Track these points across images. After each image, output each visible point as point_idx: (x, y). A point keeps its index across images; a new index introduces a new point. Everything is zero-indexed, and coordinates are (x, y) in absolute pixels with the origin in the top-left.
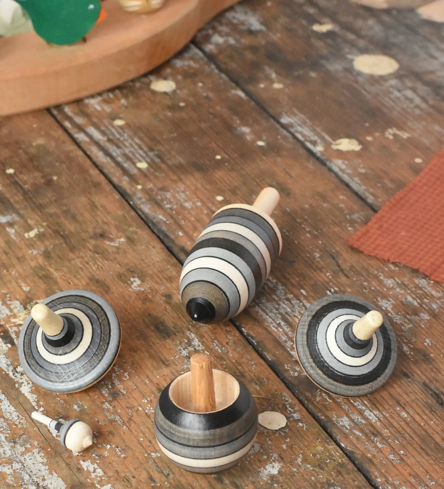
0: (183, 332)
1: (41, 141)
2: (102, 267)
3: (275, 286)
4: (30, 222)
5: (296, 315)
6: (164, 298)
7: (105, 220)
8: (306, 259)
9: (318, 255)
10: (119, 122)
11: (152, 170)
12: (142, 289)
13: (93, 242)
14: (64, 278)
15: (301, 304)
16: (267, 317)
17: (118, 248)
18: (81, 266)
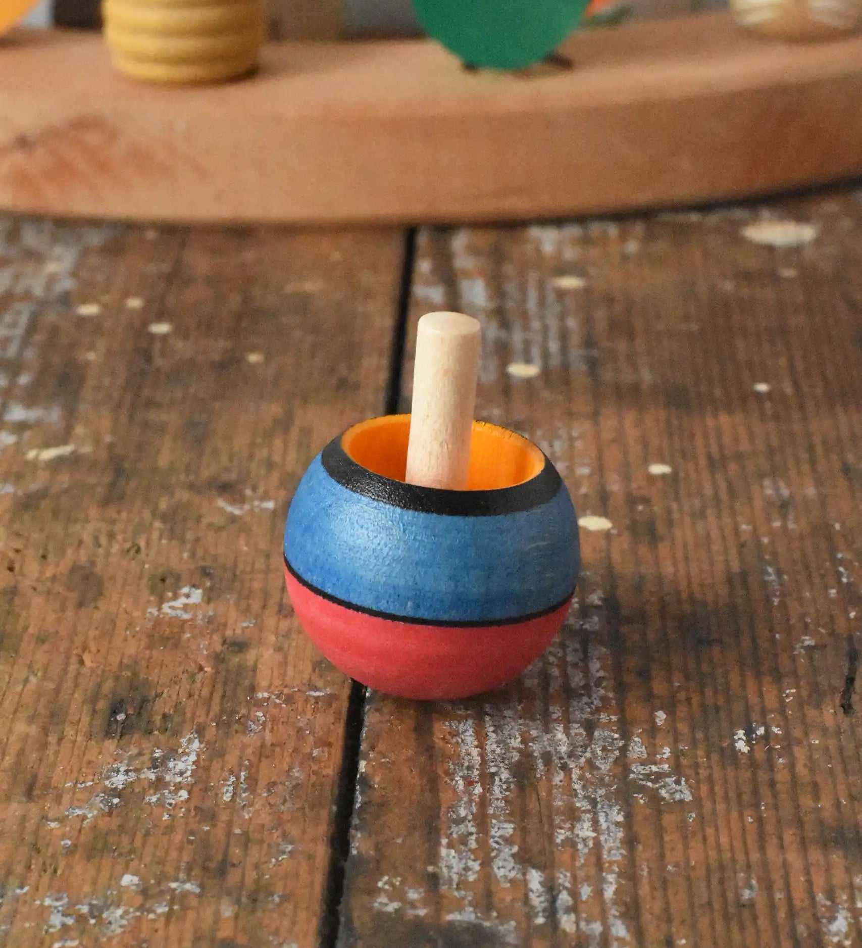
0: (177, 733)
1: (312, 286)
2: (138, 551)
3: (586, 687)
4: (79, 430)
5: (572, 765)
6: (219, 648)
7: (277, 458)
8: (763, 644)
9: (809, 641)
10: (570, 282)
11: (539, 384)
12: (186, 616)
13: (183, 495)
14: (11, 554)
15: (621, 743)
16: (475, 752)
17: (233, 519)
18: (87, 538)
